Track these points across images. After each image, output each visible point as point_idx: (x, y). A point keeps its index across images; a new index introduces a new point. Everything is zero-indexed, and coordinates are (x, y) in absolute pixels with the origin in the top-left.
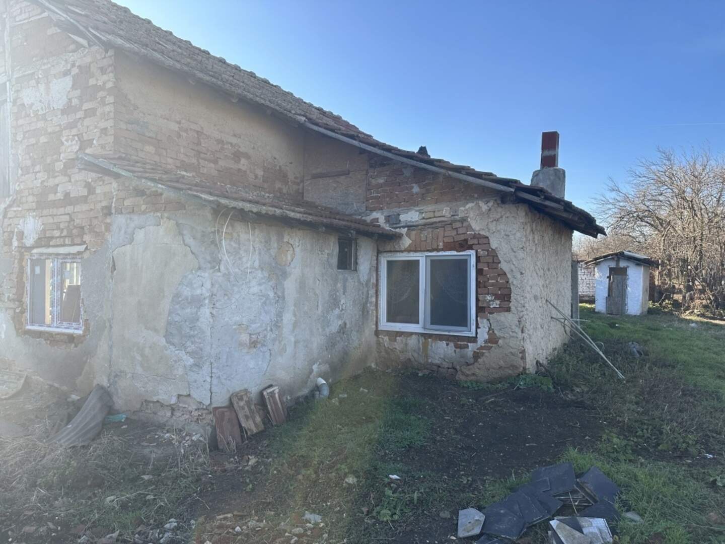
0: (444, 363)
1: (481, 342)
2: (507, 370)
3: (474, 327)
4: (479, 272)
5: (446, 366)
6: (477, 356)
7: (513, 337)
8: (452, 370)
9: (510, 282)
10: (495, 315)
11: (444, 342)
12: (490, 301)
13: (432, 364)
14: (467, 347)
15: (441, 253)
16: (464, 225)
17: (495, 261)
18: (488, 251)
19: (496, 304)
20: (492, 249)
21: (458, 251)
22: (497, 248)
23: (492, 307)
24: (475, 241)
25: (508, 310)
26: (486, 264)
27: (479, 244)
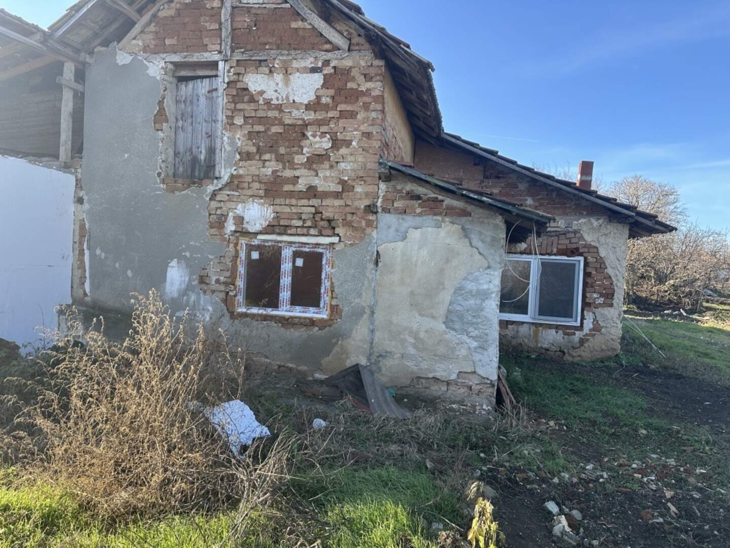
0: (553, 347)
1: (586, 330)
2: (607, 352)
3: (579, 319)
4: (587, 275)
5: (554, 350)
6: (582, 341)
7: (614, 327)
8: (560, 353)
9: (614, 284)
10: (600, 309)
11: (554, 330)
12: (595, 298)
13: (542, 348)
14: (574, 334)
15: (553, 257)
16: (577, 236)
17: (602, 267)
18: (596, 258)
19: (601, 300)
20: (601, 257)
21: (568, 256)
22: (604, 257)
23: (597, 303)
24: (586, 250)
25: (611, 305)
26: (595, 269)
27: (588, 252)
